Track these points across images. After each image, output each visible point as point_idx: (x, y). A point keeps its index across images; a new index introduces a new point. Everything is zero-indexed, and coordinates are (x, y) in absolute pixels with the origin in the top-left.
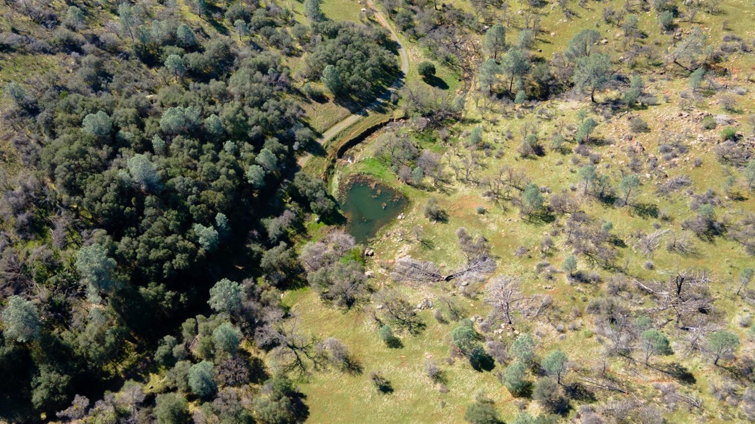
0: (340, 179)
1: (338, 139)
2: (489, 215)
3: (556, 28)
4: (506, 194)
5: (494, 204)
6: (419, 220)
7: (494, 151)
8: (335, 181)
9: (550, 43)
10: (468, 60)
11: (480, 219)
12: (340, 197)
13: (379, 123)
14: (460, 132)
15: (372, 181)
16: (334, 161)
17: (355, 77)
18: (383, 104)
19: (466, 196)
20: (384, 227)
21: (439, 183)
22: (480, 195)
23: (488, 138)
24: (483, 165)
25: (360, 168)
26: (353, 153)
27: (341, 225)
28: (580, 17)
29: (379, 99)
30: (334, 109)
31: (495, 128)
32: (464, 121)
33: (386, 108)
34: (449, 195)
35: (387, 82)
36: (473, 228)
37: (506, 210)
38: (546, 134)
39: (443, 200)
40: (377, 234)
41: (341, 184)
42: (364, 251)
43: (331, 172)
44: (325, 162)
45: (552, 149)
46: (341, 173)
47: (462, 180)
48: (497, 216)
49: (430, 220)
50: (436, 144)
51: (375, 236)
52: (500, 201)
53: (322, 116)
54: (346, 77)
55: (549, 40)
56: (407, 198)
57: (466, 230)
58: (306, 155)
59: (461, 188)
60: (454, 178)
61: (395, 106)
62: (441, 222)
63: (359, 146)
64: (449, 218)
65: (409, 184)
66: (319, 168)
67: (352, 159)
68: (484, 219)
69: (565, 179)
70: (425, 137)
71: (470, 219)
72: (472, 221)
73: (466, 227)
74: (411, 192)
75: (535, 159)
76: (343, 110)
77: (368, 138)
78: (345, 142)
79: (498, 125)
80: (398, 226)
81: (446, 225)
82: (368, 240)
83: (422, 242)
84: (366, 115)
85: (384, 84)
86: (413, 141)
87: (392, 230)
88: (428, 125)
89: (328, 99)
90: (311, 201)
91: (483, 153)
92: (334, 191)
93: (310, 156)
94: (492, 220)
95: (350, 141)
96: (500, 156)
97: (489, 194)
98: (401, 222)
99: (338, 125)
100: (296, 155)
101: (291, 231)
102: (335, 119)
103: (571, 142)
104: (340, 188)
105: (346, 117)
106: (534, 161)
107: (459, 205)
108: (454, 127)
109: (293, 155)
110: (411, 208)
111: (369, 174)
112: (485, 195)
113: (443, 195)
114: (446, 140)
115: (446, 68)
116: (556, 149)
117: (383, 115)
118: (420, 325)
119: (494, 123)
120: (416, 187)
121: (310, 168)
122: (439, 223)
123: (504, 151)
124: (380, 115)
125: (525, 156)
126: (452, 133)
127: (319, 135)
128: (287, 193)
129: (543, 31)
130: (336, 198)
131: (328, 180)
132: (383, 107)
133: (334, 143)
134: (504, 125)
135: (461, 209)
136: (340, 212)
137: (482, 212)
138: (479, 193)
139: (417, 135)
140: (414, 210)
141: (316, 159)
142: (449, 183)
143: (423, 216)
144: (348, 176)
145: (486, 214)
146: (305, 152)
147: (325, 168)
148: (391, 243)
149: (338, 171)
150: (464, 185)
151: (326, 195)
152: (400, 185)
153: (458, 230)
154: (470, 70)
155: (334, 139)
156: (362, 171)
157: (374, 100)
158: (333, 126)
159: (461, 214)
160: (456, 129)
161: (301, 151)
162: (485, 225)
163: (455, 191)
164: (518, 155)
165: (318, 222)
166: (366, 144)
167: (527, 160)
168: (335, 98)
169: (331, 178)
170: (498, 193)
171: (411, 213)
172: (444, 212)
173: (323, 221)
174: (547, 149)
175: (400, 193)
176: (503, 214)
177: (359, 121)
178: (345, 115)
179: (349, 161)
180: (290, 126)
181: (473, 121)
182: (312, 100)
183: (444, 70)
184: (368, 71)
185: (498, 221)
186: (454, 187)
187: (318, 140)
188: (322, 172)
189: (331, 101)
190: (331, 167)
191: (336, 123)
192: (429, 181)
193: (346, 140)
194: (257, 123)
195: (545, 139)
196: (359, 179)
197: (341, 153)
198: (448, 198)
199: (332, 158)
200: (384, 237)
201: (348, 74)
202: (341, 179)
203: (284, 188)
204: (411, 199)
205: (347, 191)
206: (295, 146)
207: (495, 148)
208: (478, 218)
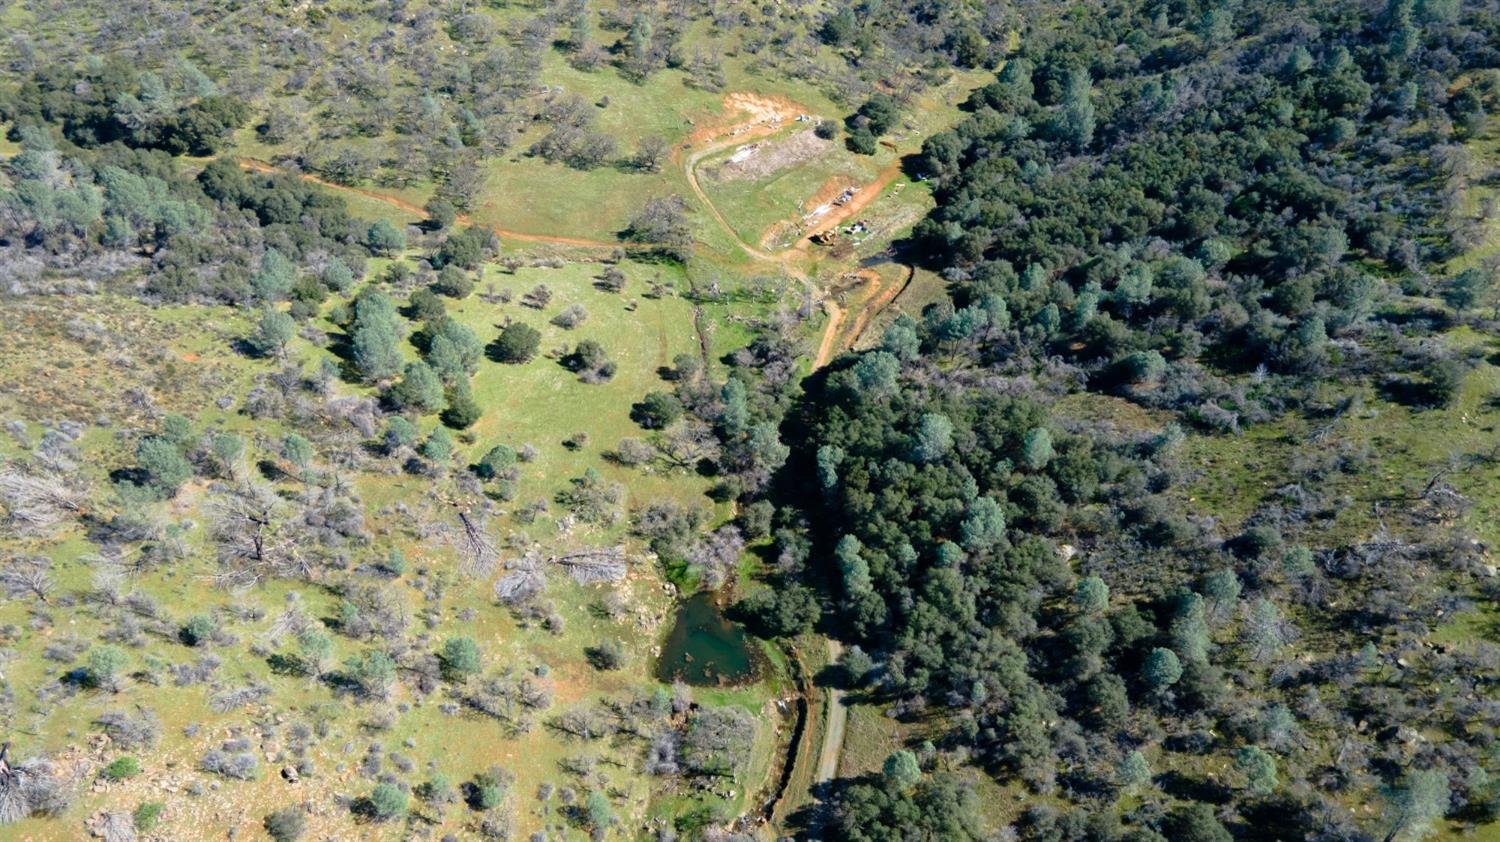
0: (773, 667)
1: (821, 717)
8: (777, 661)
12: (755, 645)
15: (728, 685)
16: (800, 686)
26: (786, 719)
30: (868, 763)
41: (767, 663)
43: (792, 669)
44: (809, 671)
46: (780, 678)
58: (837, 660)
62: (595, 649)
64: (586, 658)
66: (810, 656)
67: (781, 710)
70: (697, 821)
76: (853, 770)
77: (781, 760)
81: (585, 646)
83: (607, 614)
84: (814, 792)
87: (658, 628)
92: (768, 647)
93: (832, 663)
94: (522, 659)
98: (652, 642)
99: (838, 741)
102: (851, 746)
104: (764, 655)
105: (839, 766)
110: (649, 669)
111: (740, 692)
117: (789, 812)
118: (562, 501)
124: (794, 808)
127: (848, 702)
132: (800, 830)
133: (820, 708)
135: (574, 678)
141: (821, 664)
147: (802, 665)
149: (785, 677)
155: (825, 713)
156: (750, 692)
158: (845, 734)
166: (780, 748)
169: (785, 661)
177: (815, 771)
178: (844, 766)
179: (782, 704)
187: (843, 693)
188: (802, 658)
190: (797, 674)
191: (845, 741)
193: (808, 725)
197: (801, 705)
199: (805, 686)
200: (662, 614)
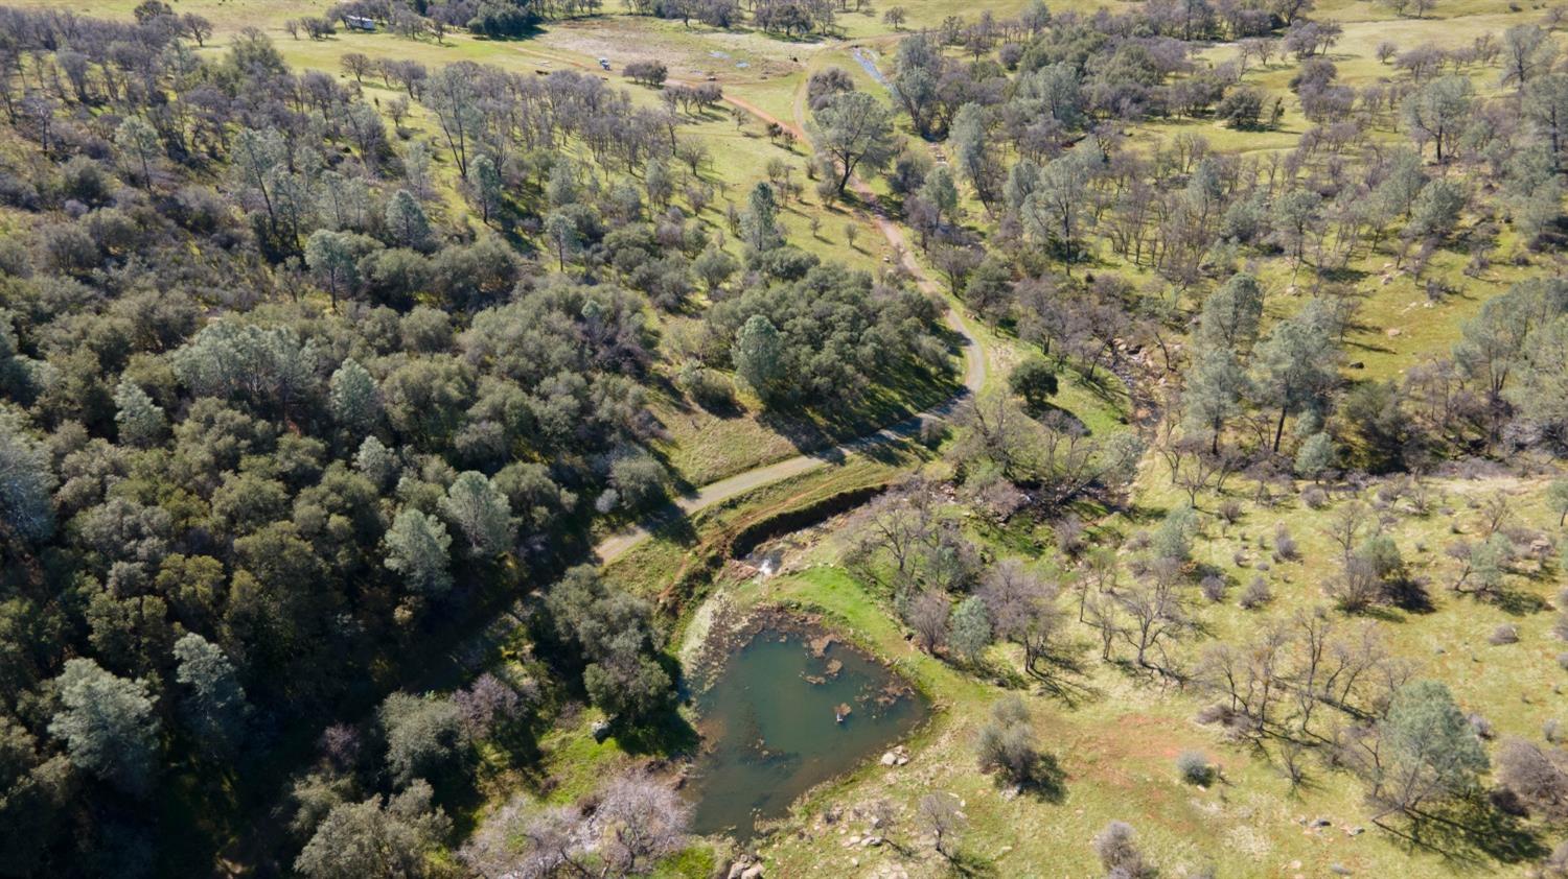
0: (721, 617)
1: (743, 508)
2: (1230, 793)
3: (1400, 321)
4: (1296, 724)
5: (1246, 752)
6: (955, 778)
7: (1235, 590)
8: (703, 620)
9: (1386, 351)
10: (1147, 385)
11: (1195, 802)
12: (703, 665)
13: (877, 485)
14: (1119, 538)
15: (819, 631)
16: (716, 562)
17: (827, 355)
18: (893, 443)
19: (1137, 715)
20: (828, 785)
21: (1041, 665)
22: (1191, 718)
23: (1216, 552)
24: (1199, 627)
25: (793, 590)
26: (781, 551)
27: (672, 758)
28: (1473, 299)
29: (885, 433)
30: (752, 434)
31: (1233, 530)
32: (1131, 513)
33: (904, 453)
34: (1072, 705)
35: (917, 400)
36: (1166, 833)
37: (1298, 779)
38: (1422, 550)
39: (1051, 721)
40: (796, 808)
41: (718, 629)
42: (729, 864)
43: (699, 590)
45: (1459, 593)
46: (727, 596)
47: (1124, 665)
48: (1265, 799)
49: (998, 784)
50: (1044, 559)
51: (786, 815)
52: (1271, 745)
53: (714, 446)
54: (802, 358)
55: (1382, 344)
56: (924, 699)
57: (1136, 838)
58: (631, 533)
59: (1118, 689)
60: (1094, 656)
61: (931, 454)
62: (1033, 798)
63: (805, 535)
64: (1068, 785)
65: (938, 656)
66: (660, 572)
67: (776, 562)
68: (1208, 804)
69: (1548, 695)
70: (1008, 538)
71: (1150, 797)
72: (1159, 806)
73: (1135, 822)
74: (939, 679)
75: (1399, 620)
76: (776, 441)
77: (839, 519)
78: (765, 517)
79: (1242, 524)
80: (876, 789)
81: (1055, 810)
82: (757, 825)
83: (955, 860)
84: (840, 460)
85: (905, 401)
86: (972, 540)
87: (853, 800)
88: (1020, 509)
89: (745, 410)
90: (590, 660)
91: (1200, 592)
92: (690, 647)
93: (643, 536)
94: (1242, 811)
95: (781, 516)
96: (1257, 602)
97: (1227, 717)
98: (890, 777)
99: (755, 473)
100: (597, 526)
101: (490, 754)
102: (751, 456)
103: (1533, 576)
104: (709, 641)
105: (784, 459)
106: (1395, 628)
107: (1110, 744)
108: (1102, 523)
109: (589, 524)
110: (935, 733)
111: (814, 610)
112: (1211, 719)
113: (1050, 705)
114: (1074, 551)
115: (1090, 393)
116: (1479, 594)
117: (893, 468)
119: (1232, 517)
120: (958, 666)
121: (633, 569)
122: (1030, 800)
123: (1273, 590)
124: (880, 465)
125: (1353, 607)
126: (1094, 538)
127: (690, 491)
128: (523, 630)
129: (1364, 328)
130: (688, 668)
131: (682, 612)
132: (895, 451)
133: (729, 517)
134: (1261, 523)
135: (1116, 756)
136: (686, 713)
137: (1200, 777)
138: (1189, 710)
139: (986, 528)
140: (944, 740)
141: (660, 548)
142: (1077, 670)
143: (972, 763)
144: (747, 608)
145: (1216, 786)
146: (632, 525)
147: (681, 574)
148: (836, 849)
149: (720, 591)
150: (1128, 683)
151: (647, 647)
152: (911, 657)
153: (1103, 834)
154: (1152, 405)
155: (733, 504)
156: (795, 600)
157: (872, 433)
158: (739, 472)
159: (1120, 773)
160: (1107, 530)
161: (619, 519)
162: (1216, 830)
163: (1096, 695)
164: (1328, 603)
165: (601, 737)
166: (827, 531)
167: (1363, 621)
168: (764, 413)
169: (692, 610)
170: (1262, 719)
171: (931, 750)
172: (1050, 761)
173: (617, 736)
174: (1438, 591)
175: (904, 680)
176: (1290, 795)
177: (818, 472)
178: (782, 453)
179: (765, 568)
180: (604, 448)
181: (1160, 514)
182: (696, 407)
183: (1081, 395)
184: (867, 350)
185: (1272, 821)
186: (1094, 684)
187: (681, 502)
188: (665, 584)
189: (752, 415)
190: (704, 577)
191: (751, 467)
192: (1007, 656)
194: (498, 414)
195: (1421, 566)
196: (780, 622)
197: (746, 544)
198: (1067, 716)
199: (713, 553)
200: (818, 825)
201: (807, 349)
202: (724, 614)
203: (517, 617)
204: (939, 702)
205: (731, 651)
206: (604, 502)
207: (1236, 583)
208: (1186, 795)
